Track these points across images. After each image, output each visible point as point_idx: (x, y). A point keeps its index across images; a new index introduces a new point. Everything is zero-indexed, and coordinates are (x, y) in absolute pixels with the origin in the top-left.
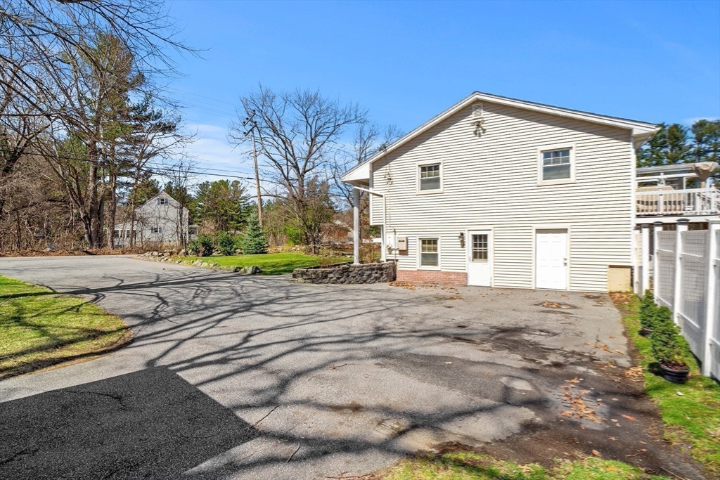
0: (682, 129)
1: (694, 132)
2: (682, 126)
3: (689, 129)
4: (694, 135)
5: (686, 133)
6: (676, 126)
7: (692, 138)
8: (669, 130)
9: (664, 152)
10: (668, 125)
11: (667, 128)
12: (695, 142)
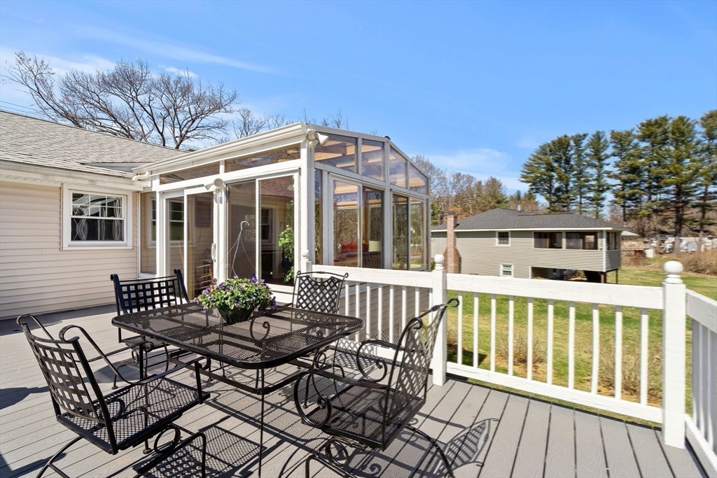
0: (689, 121)
1: (704, 126)
2: (688, 119)
3: (697, 122)
4: (704, 130)
5: (693, 127)
6: (681, 119)
7: (700, 133)
8: (673, 124)
9: (666, 150)
10: (671, 118)
11: (670, 122)
12: (704, 137)
